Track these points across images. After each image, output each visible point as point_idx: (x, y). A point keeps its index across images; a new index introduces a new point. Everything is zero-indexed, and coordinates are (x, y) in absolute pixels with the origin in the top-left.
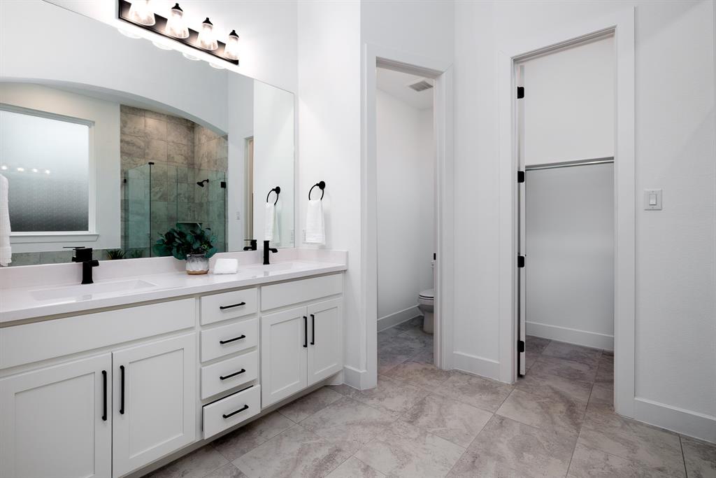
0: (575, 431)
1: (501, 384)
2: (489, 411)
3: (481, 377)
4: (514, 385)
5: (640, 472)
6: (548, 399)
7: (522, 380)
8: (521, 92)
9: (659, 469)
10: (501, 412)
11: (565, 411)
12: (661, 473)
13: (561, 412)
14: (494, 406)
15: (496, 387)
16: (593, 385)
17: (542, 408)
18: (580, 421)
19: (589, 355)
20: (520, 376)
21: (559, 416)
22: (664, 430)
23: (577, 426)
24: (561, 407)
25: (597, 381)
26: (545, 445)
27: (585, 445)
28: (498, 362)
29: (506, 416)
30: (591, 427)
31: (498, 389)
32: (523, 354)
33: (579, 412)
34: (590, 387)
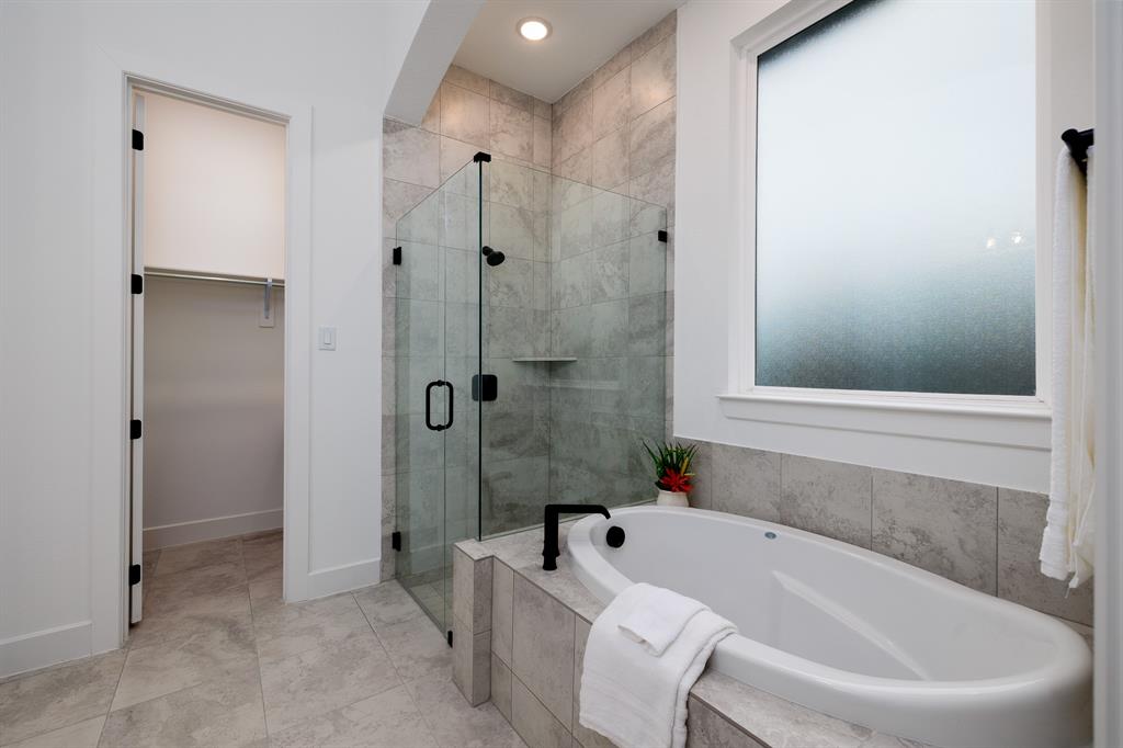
0: (251, 655)
1: (98, 660)
2: (95, 717)
3: (42, 671)
4: (126, 646)
5: (336, 651)
6: (194, 637)
7: (138, 631)
8: (138, 141)
9: (350, 636)
10: (121, 701)
11: (226, 638)
12: (353, 639)
13: (222, 642)
14: (102, 702)
15: (90, 669)
16: (248, 585)
17: (192, 652)
18: (250, 638)
19: (227, 549)
20: (132, 626)
21: (223, 649)
22: (338, 595)
23: (251, 646)
24: (219, 635)
25: (249, 579)
26: (219, 700)
27: (271, 663)
28: (87, 623)
29: (134, 703)
30: (268, 637)
31: (97, 668)
32: (138, 588)
33: (246, 627)
34: (246, 589)
